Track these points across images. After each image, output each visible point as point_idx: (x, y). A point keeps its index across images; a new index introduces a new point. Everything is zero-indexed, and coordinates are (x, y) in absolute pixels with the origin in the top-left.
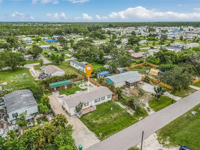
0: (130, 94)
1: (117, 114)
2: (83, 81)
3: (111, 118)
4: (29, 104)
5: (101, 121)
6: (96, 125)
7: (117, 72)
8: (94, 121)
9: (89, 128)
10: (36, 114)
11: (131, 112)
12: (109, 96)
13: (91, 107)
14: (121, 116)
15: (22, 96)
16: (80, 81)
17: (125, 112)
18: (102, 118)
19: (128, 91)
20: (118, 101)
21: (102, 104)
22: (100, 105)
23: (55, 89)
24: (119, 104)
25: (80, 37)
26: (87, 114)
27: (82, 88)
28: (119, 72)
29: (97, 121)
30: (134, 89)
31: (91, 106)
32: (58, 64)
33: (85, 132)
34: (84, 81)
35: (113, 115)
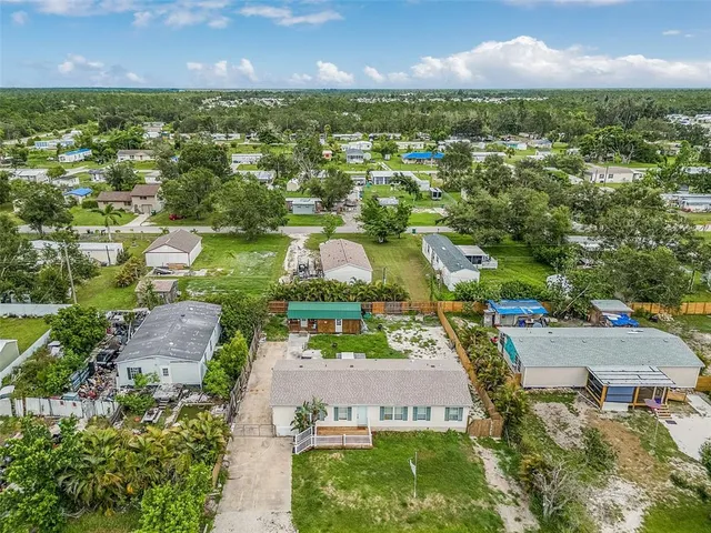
0: (577, 436)
1: (440, 498)
2: (418, 321)
3: (405, 505)
4: (178, 353)
5: (355, 502)
6: (327, 507)
7: (594, 319)
8: (329, 490)
9: (295, 505)
10: (193, 388)
11: (518, 520)
12: (452, 412)
13: (359, 428)
14: (451, 518)
15: (184, 320)
16: (408, 318)
17: (486, 506)
18: (367, 488)
19: (582, 416)
20: (496, 447)
21: (415, 433)
22: (402, 434)
23: (304, 324)
24: (491, 461)
25: (540, 150)
26: (328, 449)
27: (395, 346)
28: (602, 321)
29: (341, 496)
30: (619, 419)
31: (362, 424)
32: (385, 242)
33: (271, 517)
34: (421, 319)
35: (422, 497)
